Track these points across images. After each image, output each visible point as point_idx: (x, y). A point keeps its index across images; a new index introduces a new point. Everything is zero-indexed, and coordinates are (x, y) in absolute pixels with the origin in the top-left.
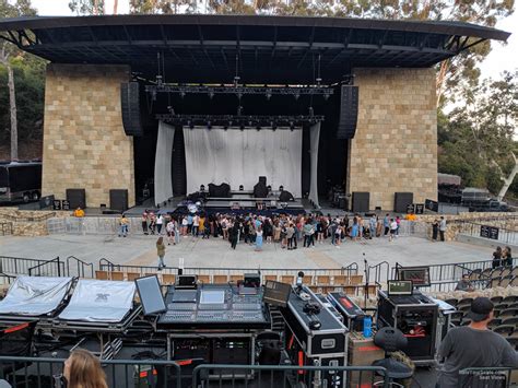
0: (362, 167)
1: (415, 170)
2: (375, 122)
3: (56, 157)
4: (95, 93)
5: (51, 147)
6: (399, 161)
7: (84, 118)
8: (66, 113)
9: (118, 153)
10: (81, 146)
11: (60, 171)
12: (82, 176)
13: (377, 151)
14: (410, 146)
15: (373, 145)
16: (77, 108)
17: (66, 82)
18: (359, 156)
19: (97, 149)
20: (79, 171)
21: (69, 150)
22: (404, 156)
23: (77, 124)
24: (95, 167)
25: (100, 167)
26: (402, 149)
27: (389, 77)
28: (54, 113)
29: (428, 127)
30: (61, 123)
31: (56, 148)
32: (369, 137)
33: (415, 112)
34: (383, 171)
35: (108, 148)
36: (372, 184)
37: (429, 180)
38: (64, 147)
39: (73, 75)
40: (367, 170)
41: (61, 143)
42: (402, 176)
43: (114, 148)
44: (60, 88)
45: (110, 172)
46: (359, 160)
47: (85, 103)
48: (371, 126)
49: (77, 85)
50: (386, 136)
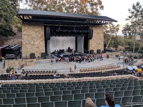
0: (92, 45)
1: (100, 45)
2: (94, 36)
3: (26, 45)
4: (36, 29)
5: (24, 43)
6: (98, 43)
7: (33, 36)
8: (28, 34)
10: (33, 43)
11: (27, 49)
12: (33, 50)
14: (99, 40)
16: (31, 33)
17: (28, 27)
18: (91, 43)
19: (37, 43)
20: (32, 49)
21: (29, 44)
22: (98, 42)
23: (31, 37)
24: (36, 47)
25: (37, 47)
26: (98, 41)
27: (96, 27)
28: (25, 35)
29: (102, 37)
30: (27, 37)
31: (26, 43)
33: (100, 34)
34: (95, 46)
35: (39, 43)
37: (102, 47)
38: (28, 43)
39: (30, 25)
41: (27, 42)
42: (98, 46)
43: (41, 43)
44: (27, 28)
45: (40, 49)
47: (33, 32)
49: (31, 27)
50: (95, 39)
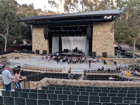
0: (95, 46)
1: (108, 47)
2: (98, 35)
3: (34, 43)
4: (41, 31)
5: (34, 42)
6: (104, 45)
7: (39, 36)
8: (36, 35)
9: (45, 43)
10: (39, 42)
11: (35, 46)
12: (39, 47)
13: (99, 42)
14: (107, 41)
16: (38, 34)
17: (36, 29)
18: (94, 43)
19: (41, 42)
20: (38, 46)
21: (37, 42)
22: (106, 43)
24: (41, 46)
25: (42, 46)
26: (105, 42)
27: (101, 24)
28: (34, 35)
29: (112, 36)
30: (35, 37)
31: (35, 42)
32: (96, 39)
33: (108, 33)
34: (100, 47)
35: (43, 42)
36: (97, 50)
37: (112, 49)
38: (36, 42)
39: (37, 28)
40: (96, 47)
42: (105, 48)
43: (44, 42)
44: (35, 30)
45: (44, 47)
46: (94, 44)
47: (39, 33)
48: (97, 36)
49: (38, 30)
50: (101, 39)
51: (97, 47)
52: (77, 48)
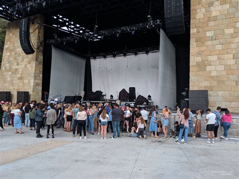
0: (202, 66)
2: (215, 19)
3: (5, 74)
7: (17, 50)
8: (12, 48)
9: (30, 69)
10: (15, 67)
11: (5, 82)
13: (219, 47)
15: (215, 42)
16: (16, 45)
18: (199, 54)
20: (12, 82)
21: (10, 69)
23: (15, 54)
25: (21, 78)
28: (7, 49)
30: (9, 54)
31: (5, 68)
32: (209, 34)
34: (228, 68)
36: (215, 83)
40: (208, 68)
41: (7, 65)
43: (28, 66)
44: (11, 35)
45: (25, 81)
46: (199, 59)
48: (212, 24)
50: (229, 31)
51: (214, 70)
52: (132, 90)
